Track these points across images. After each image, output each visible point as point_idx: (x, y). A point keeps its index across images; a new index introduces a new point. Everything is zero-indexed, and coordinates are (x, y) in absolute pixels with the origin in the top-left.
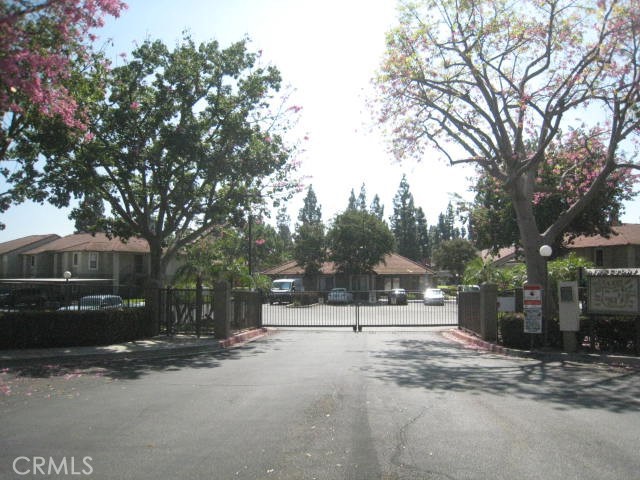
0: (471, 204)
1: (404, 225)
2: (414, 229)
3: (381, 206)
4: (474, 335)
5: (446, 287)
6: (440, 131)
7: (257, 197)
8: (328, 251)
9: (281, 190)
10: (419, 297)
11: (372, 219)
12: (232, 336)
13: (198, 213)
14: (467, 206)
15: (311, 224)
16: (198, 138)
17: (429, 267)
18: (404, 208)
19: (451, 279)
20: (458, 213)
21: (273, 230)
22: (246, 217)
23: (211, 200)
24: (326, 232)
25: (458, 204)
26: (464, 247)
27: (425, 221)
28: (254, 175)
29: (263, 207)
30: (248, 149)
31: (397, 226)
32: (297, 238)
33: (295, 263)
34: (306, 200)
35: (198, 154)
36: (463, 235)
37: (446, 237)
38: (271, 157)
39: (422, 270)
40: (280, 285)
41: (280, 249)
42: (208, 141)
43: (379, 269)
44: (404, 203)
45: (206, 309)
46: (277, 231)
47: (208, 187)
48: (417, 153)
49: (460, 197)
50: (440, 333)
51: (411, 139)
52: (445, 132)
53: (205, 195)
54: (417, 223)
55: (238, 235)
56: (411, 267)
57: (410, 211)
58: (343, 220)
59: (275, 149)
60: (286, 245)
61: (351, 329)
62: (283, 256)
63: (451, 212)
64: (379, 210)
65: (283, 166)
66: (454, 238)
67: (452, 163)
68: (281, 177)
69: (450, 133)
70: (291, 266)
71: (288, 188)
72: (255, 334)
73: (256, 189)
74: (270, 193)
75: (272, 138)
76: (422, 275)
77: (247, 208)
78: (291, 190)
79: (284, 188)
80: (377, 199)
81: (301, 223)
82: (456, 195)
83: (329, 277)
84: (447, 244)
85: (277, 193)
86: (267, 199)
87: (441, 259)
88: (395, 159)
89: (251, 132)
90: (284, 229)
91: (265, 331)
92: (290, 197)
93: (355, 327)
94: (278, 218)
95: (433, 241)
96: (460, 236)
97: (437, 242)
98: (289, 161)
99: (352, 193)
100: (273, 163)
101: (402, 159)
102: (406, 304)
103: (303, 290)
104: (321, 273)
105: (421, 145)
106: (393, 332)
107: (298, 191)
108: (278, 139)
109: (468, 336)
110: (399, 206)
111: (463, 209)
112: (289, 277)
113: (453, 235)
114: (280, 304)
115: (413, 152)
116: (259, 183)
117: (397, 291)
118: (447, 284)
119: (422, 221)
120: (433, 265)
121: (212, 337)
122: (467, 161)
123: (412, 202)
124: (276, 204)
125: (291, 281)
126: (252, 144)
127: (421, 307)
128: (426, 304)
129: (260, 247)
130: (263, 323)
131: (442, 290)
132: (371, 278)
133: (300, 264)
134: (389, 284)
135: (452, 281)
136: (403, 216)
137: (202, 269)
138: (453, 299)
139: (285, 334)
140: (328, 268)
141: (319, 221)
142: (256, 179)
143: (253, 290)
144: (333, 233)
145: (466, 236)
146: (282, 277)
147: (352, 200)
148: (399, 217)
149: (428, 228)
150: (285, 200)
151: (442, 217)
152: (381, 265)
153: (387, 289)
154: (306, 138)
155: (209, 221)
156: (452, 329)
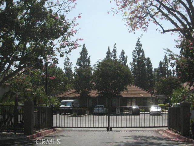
0: (177, 55)
1: (139, 68)
2: (145, 70)
3: (125, 57)
4: (177, 133)
5: (163, 105)
6: (157, 13)
7: (51, 52)
8: (94, 83)
9: (64, 47)
10: (147, 110)
11: (119, 64)
12: (35, 133)
13: (16, 61)
14: (175, 57)
15: (84, 67)
16: (15, 17)
17: (153, 93)
18: (139, 58)
19: (166, 100)
20: (169, 61)
21: (61, 70)
22: (44, 63)
23: (23, 53)
24: (92, 72)
25: (170, 55)
26: (174, 81)
27: (151, 66)
28: (49, 38)
29: (54, 57)
30: (45, 24)
31: (135, 69)
32: (76, 76)
33: (74, 90)
34: (81, 53)
35: (15, 26)
36: (174, 74)
37: (163, 75)
38: (58, 28)
39: (149, 95)
40: (65, 104)
41: (66, 82)
42: (21, 18)
43: (124, 94)
44: (139, 55)
45: (20, 117)
46: (64, 71)
47: (22, 46)
48: (144, 26)
49: (171, 52)
50: (157, 131)
51: (140, 18)
52: (160, 13)
53: (20, 50)
54: (146, 67)
55: (41, 74)
56: (142, 93)
57: (143, 59)
58: (102, 65)
59: (61, 23)
60: (69, 79)
61: (106, 129)
62: (67, 86)
63: (166, 60)
64: (125, 59)
65: (66, 33)
66: (168, 75)
67: (164, 31)
68: (64, 40)
69: (163, 14)
70: (72, 92)
71: (68, 46)
72: (49, 132)
73: (50, 47)
74: (58, 49)
75: (59, 17)
76: (149, 97)
77: (45, 58)
78: (70, 47)
79: (66, 46)
80: (123, 53)
81: (78, 67)
82: (168, 50)
83: (94, 99)
84: (164, 79)
85: (62, 49)
86: (56, 53)
87: (160, 88)
88: (131, 29)
89: (47, 13)
90: (68, 70)
91: (55, 130)
92: (70, 51)
93: (107, 128)
94: (65, 64)
95: (156, 78)
96: (172, 75)
97: (158, 78)
98: (69, 30)
99: (109, 49)
100: (60, 31)
101: (135, 29)
102: (139, 114)
103: (78, 106)
104: (89, 96)
105: (146, 21)
106: (130, 131)
107: (74, 48)
108: (63, 17)
109: (173, 133)
110: (136, 57)
111: (173, 58)
112: (70, 98)
113: (168, 74)
114: (65, 114)
115: (141, 25)
116: (51, 43)
117: (134, 107)
118: (164, 103)
119: (150, 66)
120: (155, 91)
121: (23, 134)
122: (173, 30)
123: (143, 55)
124: (62, 55)
125: (72, 101)
126: (47, 21)
127: (148, 117)
128: (151, 115)
129: (54, 81)
130: (54, 125)
131: (160, 106)
132: (118, 99)
133: (77, 91)
134: (130, 103)
135: (167, 101)
136: (138, 62)
137: (18, 93)
138: (166, 112)
139: (67, 132)
140: (93, 93)
141: (89, 65)
142: (50, 41)
143: (48, 106)
144: (97, 73)
145: (175, 75)
146: (67, 98)
147: (108, 53)
148: (136, 63)
149: (153, 70)
150: (67, 53)
151: (161, 63)
152: (125, 91)
153: (128, 106)
154: (79, 17)
155: (22, 65)
156: (165, 129)
